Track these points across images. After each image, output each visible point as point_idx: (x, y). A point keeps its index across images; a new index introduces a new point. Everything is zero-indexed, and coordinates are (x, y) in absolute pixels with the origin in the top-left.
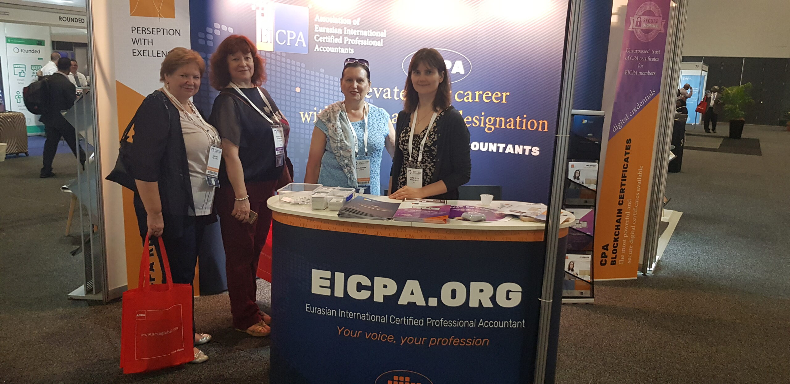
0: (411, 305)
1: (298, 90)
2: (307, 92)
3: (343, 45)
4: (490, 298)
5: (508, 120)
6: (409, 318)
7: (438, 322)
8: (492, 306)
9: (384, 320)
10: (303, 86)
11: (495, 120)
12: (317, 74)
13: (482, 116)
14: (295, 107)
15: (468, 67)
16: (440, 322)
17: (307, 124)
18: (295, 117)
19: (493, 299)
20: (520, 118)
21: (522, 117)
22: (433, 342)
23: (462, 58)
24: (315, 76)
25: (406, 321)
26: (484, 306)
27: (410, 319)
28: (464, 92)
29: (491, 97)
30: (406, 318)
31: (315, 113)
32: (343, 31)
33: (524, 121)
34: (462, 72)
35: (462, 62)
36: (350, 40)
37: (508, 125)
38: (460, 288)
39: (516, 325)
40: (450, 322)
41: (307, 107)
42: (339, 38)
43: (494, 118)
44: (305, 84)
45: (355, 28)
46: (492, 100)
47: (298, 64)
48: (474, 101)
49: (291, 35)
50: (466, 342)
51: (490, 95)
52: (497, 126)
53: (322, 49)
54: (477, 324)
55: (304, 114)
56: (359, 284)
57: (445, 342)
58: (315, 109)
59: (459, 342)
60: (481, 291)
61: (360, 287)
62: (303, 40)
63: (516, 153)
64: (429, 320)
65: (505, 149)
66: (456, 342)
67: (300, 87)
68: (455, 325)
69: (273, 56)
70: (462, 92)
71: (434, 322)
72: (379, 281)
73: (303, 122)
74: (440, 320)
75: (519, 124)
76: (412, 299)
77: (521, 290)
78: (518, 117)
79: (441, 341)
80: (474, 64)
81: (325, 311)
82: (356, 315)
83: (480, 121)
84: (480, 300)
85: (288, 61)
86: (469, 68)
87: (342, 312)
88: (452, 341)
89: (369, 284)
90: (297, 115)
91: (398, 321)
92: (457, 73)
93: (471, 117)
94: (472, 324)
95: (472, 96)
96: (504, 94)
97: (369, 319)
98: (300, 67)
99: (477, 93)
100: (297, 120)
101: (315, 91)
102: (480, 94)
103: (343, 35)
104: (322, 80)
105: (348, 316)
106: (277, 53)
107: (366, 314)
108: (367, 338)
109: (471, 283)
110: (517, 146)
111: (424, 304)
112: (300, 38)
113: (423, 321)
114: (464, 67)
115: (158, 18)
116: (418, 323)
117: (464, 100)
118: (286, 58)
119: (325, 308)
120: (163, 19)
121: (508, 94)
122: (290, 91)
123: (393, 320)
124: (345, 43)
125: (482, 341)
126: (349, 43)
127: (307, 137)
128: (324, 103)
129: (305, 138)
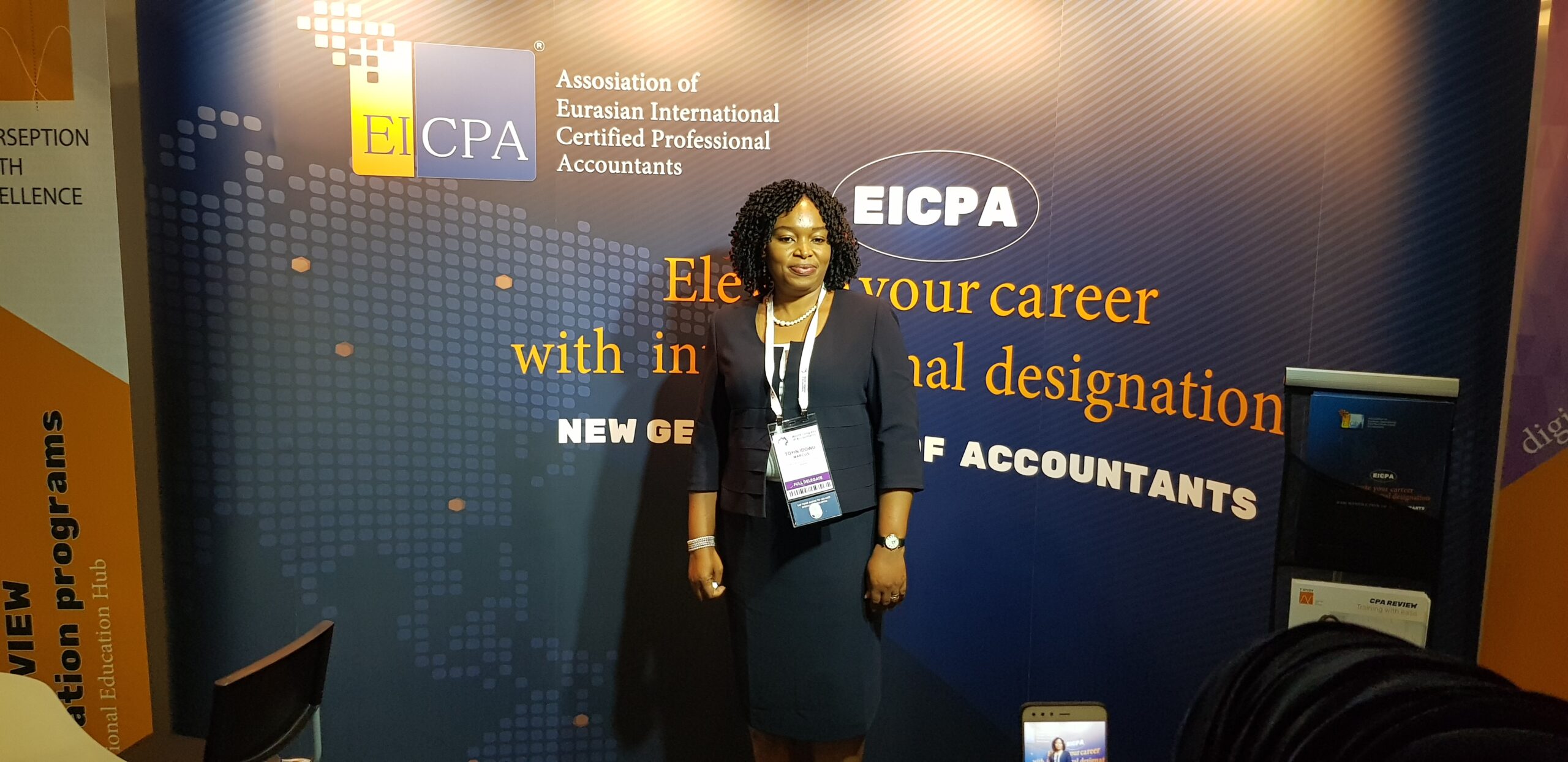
1: (504, 282)
2: (536, 288)
3: (648, 154)
5: (1155, 386)
10: (520, 271)
11: (1115, 383)
12: (568, 237)
13: (1076, 365)
14: (496, 331)
15: (1028, 206)
17: (537, 379)
18: (496, 360)
20: (1192, 381)
21: (1199, 378)
24: (560, 243)
28: (1020, 286)
29: (1100, 306)
31: (563, 348)
32: (648, 112)
33: (1208, 389)
34: (1010, 220)
36: (668, 138)
37: (1154, 401)
41: (537, 330)
42: (634, 131)
43: (1112, 375)
44: (528, 265)
45: (686, 100)
46: (1104, 314)
47: (503, 210)
48: (1047, 316)
49: (477, 130)
51: (1098, 296)
52: (1123, 403)
53: (580, 165)
55: (526, 351)
58: (563, 335)
62: (518, 144)
63: (1183, 500)
65: (1147, 482)
67: (511, 275)
69: (414, 192)
70: (1012, 287)
73: (524, 371)
75: (1191, 401)
78: (1188, 377)
80: (1049, 194)
83: (1067, 381)
85: (468, 202)
86: (1032, 208)
90: (503, 354)
92: (995, 224)
93: (1040, 367)
95: (1043, 301)
96: (1142, 293)
98: (511, 219)
99: (1058, 290)
100: (504, 368)
101: (561, 285)
102: (1066, 295)
103: (649, 125)
104: (582, 255)
106: (428, 182)
110: (1184, 479)
112: (509, 138)
114: (1016, 203)
115: (33, 102)
117: (1017, 312)
118: (460, 194)
120: (46, 105)
121: (1154, 293)
122: (479, 286)
124: (655, 145)
126: (668, 145)
127: (537, 414)
128: (592, 318)
129: (529, 419)
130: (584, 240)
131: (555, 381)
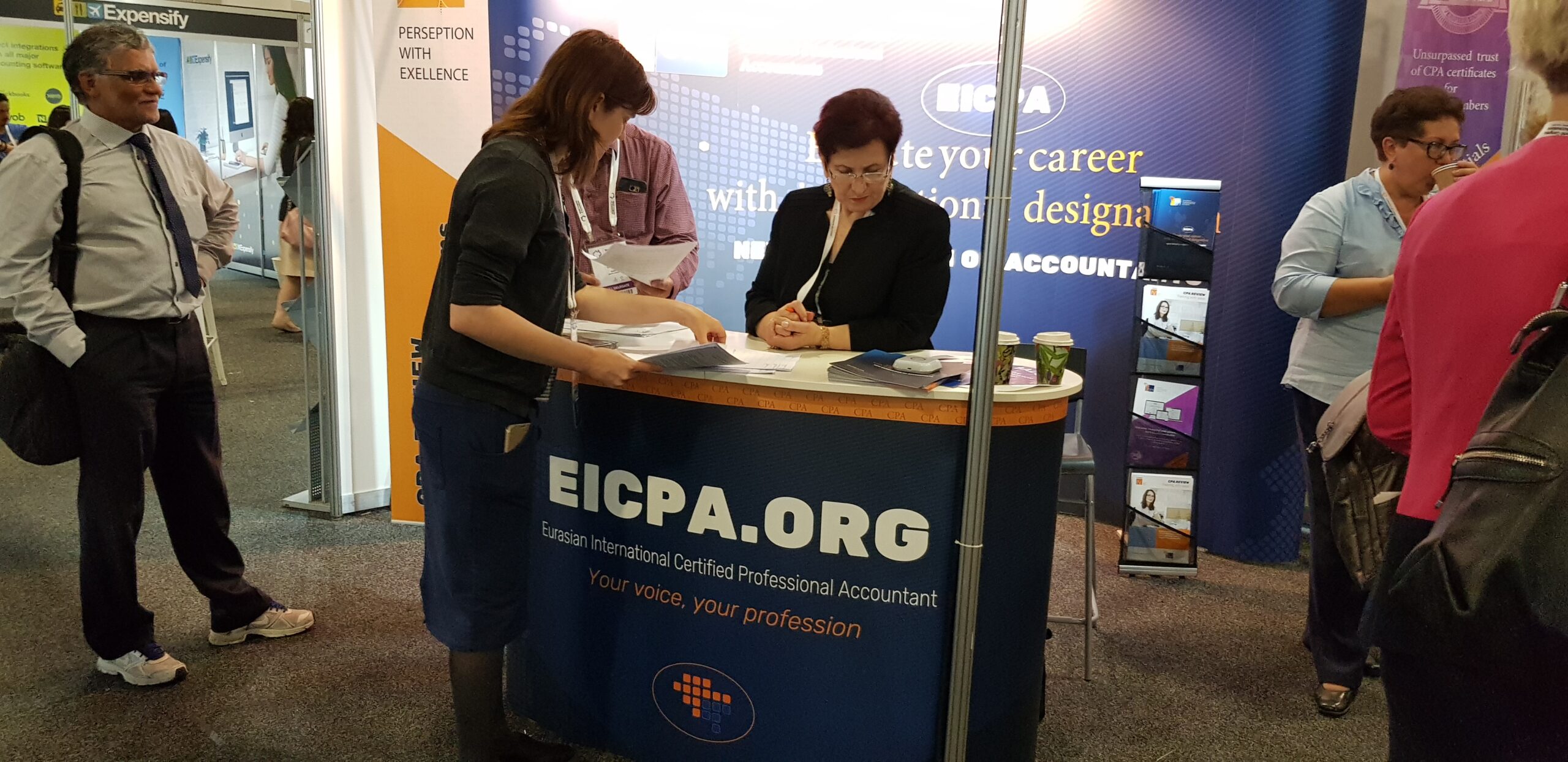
0: (711, 535)
1: (704, 146)
2: (724, 151)
3: (799, 59)
4: (864, 539)
5: (1139, 210)
6: (707, 562)
7: (758, 576)
8: (866, 555)
9: (664, 561)
10: (715, 139)
11: (1113, 211)
12: (745, 116)
13: (1087, 201)
14: (698, 180)
15: (1058, 100)
16: (764, 577)
17: (722, 214)
19: (869, 539)
22: (752, 616)
23: (1046, 79)
24: (740, 120)
25: (702, 565)
26: (851, 553)
27: (709, 564)
28: (1050, 151)
29: (1104, 162)
30: (702, 561)
31: (739, 193)
34: (1046, 109)
35: (1046, 88)
37: (1138, 220)
38: (802, 510)
39: (917, 600)
40: (782, 580)
41: (723, 180)
43: (1110, 205)
44: (720, 135)
46: (1107, 168)
47: (706, 96)
48: (1068, 170)
50: (813, 625)
51: (1103, 156)
52: (1117, 223)
53: (756, 66)
54: (837, 590)
55: (716, 194)
56: (623, 488)
57: (772, 619)
58: (740, 183)
59: (799, 623)
60: (845, 521)
61: (625, 495)
64: (743, 571)
65: (1131, 270)
66: (794, 622)
67: (709, 141)
68: (791, 587)
70: (1044, 152)
71: (753, 576)
72: (657, 485)
73: (714, 208)
74: (762, 573)
76: (713, 524)
77: (926, 526)
79: (764, 616)
80: (1072, 92)
81: (569, 537)
82: (618, 547)
83: (1081, 211)
84: (841, 540)
85: (685, 90)
86: (1061, 101)
87: (596, 541)
88: (787, 620)
89: (640, 490)
90: (702, 195)
91: (688, 566)
92: (1035, 111)
93: (1062, 202)
94: (826, 589)
95: (1065, 160)
96: (1133, 154)
97: (639, 557)
98: (711, 102)
99: (1077, 153)
100: (703, 205)
101: (740, 149)
102: (1082, 156)
104: (755, 129)
105: (606, 550)
106: (661, 75)
107: (634, 547)
108: (638, 594)
109: (824, 503)
111: (734, 538)
113: (732, 570)
114: (1049, 98)
115: (439, 9)
116: (724, 574)
117: (1047, 169)
118: (681, 84)
119: (570, 533)
120: (446, 11)
121: (1140, 153)
122: (689, 148)
123: (680, 563)
125: (847, 626)
127: (722, 237)
128: (758, 172)
129: (716, 241)
130: (755, 119)
131: (734, 216)
